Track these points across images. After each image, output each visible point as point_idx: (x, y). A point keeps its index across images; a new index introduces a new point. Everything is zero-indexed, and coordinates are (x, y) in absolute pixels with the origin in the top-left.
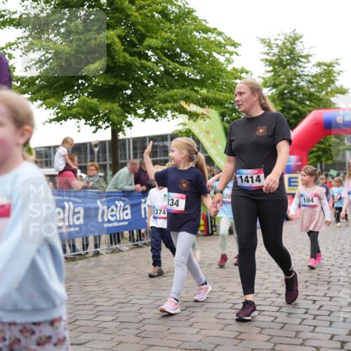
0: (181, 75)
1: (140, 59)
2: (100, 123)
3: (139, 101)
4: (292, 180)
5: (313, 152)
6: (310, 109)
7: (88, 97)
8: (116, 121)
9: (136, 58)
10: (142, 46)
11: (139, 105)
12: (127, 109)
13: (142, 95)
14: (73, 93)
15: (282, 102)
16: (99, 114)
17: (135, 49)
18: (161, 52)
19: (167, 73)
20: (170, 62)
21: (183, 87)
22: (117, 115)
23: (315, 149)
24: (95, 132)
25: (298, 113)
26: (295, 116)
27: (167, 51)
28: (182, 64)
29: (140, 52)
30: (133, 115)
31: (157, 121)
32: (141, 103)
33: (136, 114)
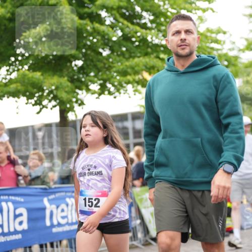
0: (143, 41)
1: (92, 22)
2: (45, 102)
3: (92, 74)
7: (29, 70)
8: (65, 99)
9: (87, 21)
10: (95, 5)
11: (92, 79)
12: (78, 84)
13: (95, 66)
14: (10, 65)
16: (43, 91)
17: (86, 10)
18: (118, 12)
19: (126, 38)
20: (129, 25)
21: (146, 54)
22: (66, 92)
24: (38, 113)
27: (124, 11)
28: (144, 26)
29: (92, 13)
30: (84, 91)
31: (115, 97)
32: (95, 76)
33: (88, 90)
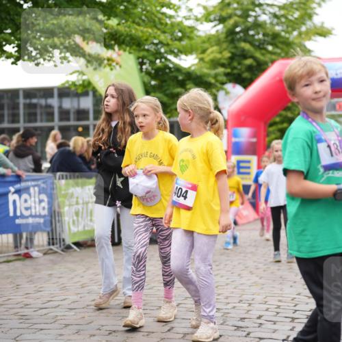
3: (9, 31)
4: (242, 165)
5: (275, 124)
6: (274, 57)
15: (232, 45)
23: (277, 119)
25: (255, 64)
26: (250, 68)
32: (12, 34)
33: (2, 52)
